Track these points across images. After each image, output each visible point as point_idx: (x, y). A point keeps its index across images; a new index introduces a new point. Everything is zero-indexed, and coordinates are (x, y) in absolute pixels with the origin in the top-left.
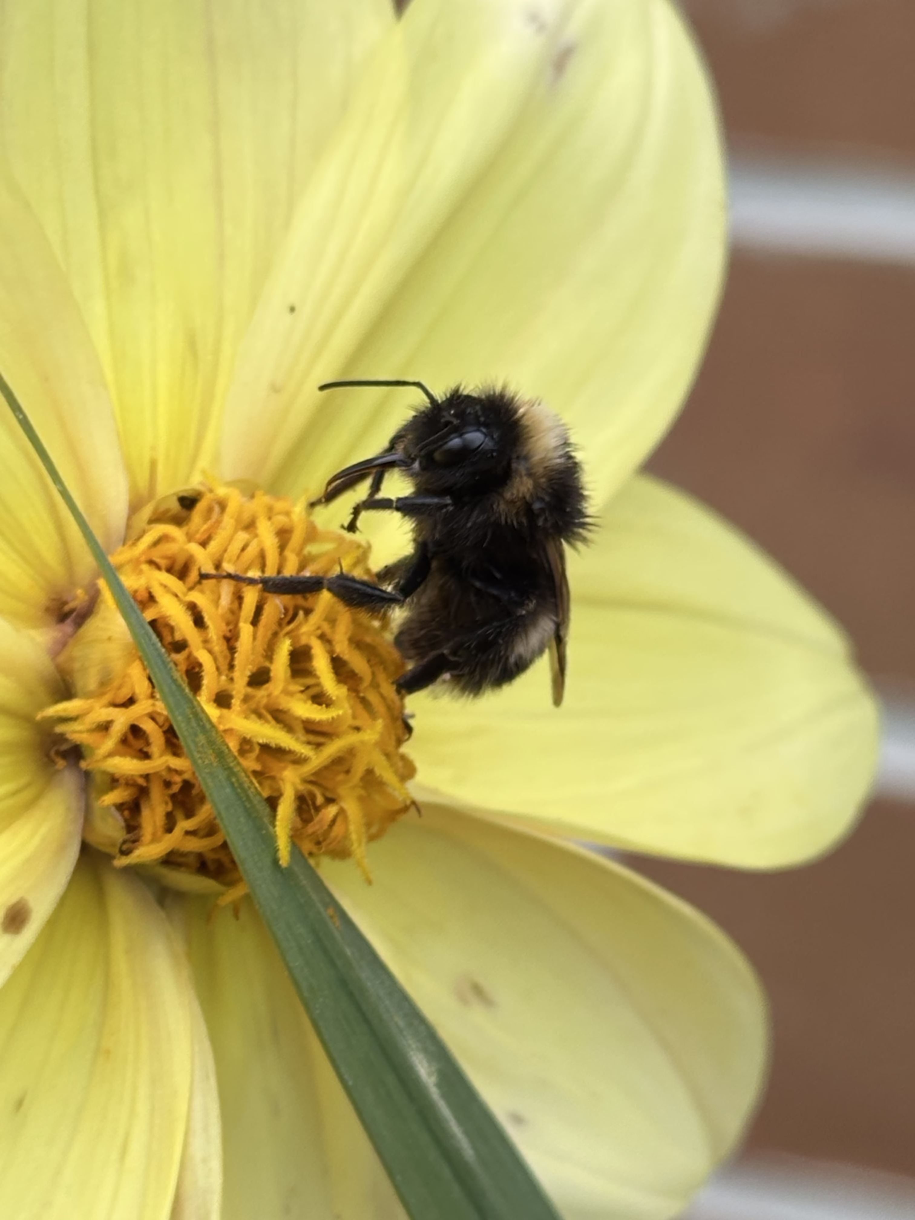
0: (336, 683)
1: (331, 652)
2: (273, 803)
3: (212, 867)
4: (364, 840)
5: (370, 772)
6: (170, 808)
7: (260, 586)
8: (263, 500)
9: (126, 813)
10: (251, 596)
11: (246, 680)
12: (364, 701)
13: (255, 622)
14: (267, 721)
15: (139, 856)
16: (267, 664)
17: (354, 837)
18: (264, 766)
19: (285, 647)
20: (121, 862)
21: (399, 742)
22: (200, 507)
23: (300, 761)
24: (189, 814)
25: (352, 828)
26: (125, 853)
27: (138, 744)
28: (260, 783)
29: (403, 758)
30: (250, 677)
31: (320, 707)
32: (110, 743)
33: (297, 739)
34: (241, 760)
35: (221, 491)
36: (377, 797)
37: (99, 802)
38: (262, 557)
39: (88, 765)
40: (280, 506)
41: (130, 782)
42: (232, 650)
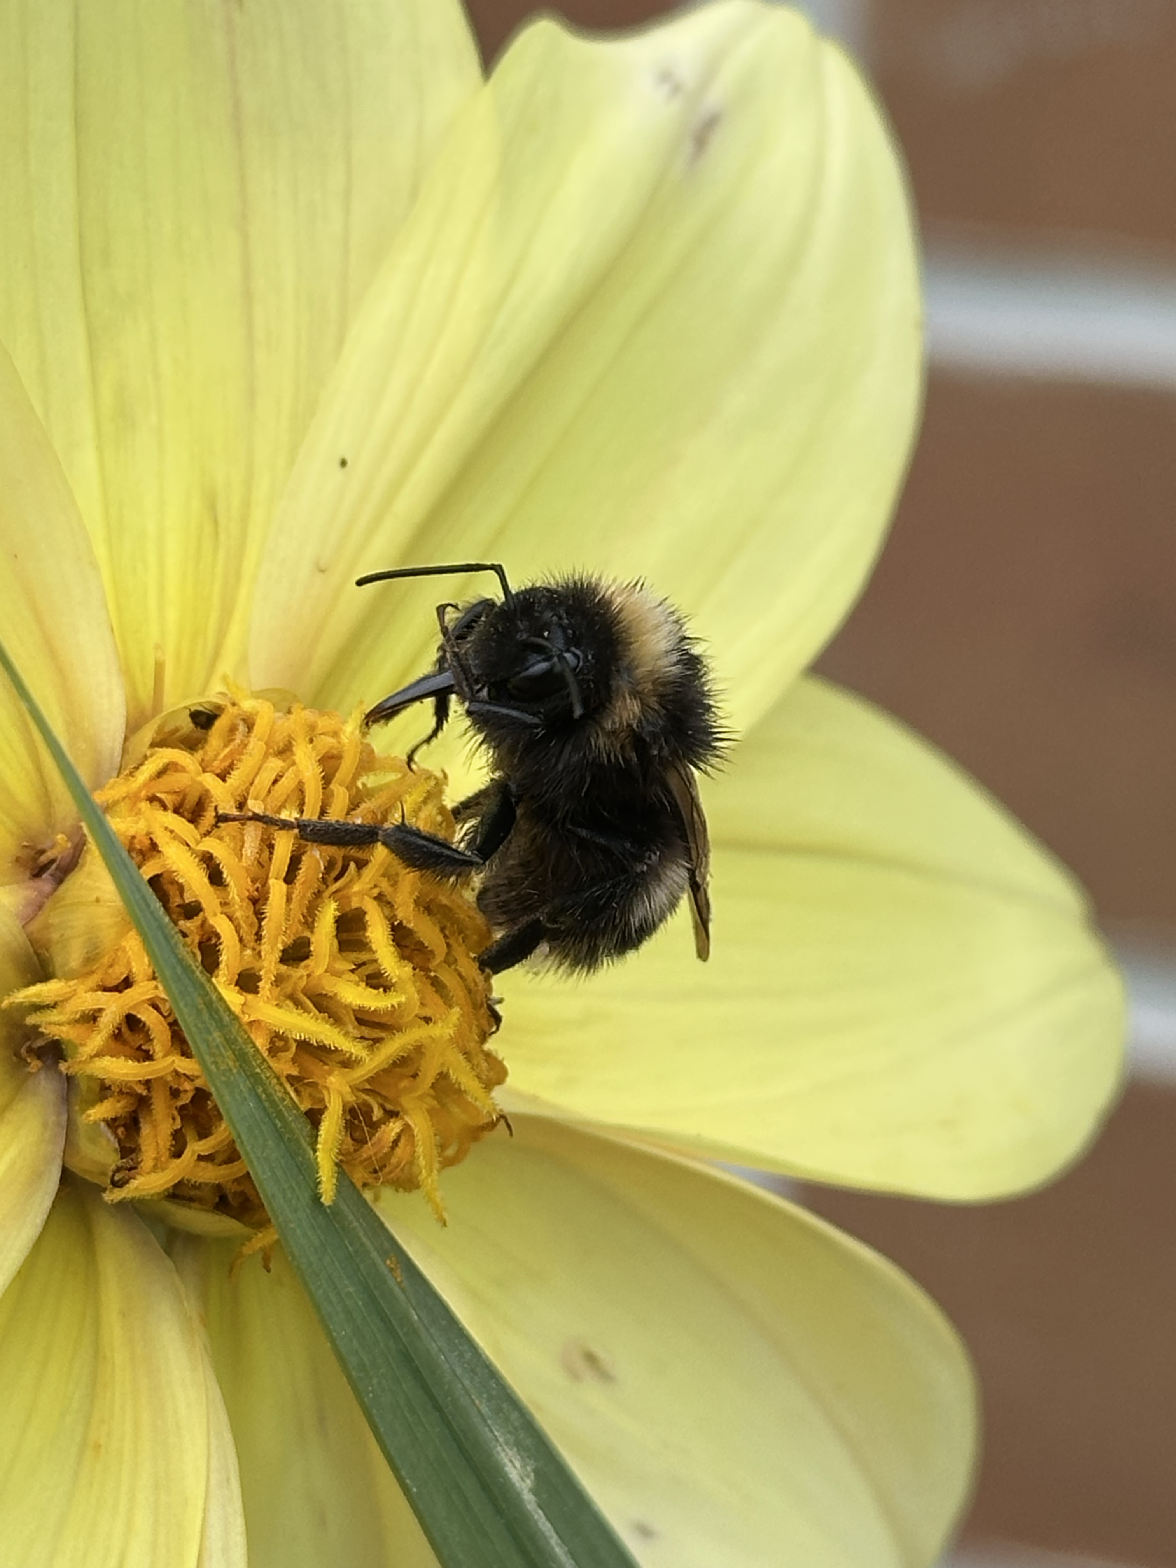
0: (398, 959)
1: (391, 919)
2: (314, 1117)
3: (234, 1202)
4: (437, 1165)
5: (443, 1076)
6: (178, 1124)
7: (296, 831)
8: (303, 715)
9: (120, 1131)
10: (284, 844)
11: (278, 955)
12: (436, 983)
13: (290, 878)
14: (306, 1010)
15: (136, 1188)
16: (307, 934)
17: (422, 1162)
18: (302, 1068)
19: (329, 913)
20: (113, 1196)
21: (484, 1037)
22: (220, 724)
23: (348, 1063)
24: (203, 1134)
25: (420, 1150)
26: (118, 1184)
27: (137, 1040)
28: (297, 1091)
29: (488, 1056)
30: (283, 951)
31: (376, 992)
32: (98, 1039)
33: (346, 1034)
34: (272, 1063)
35: (248, 705)
36: (455, 1110)
37: (84, 1116)
38: (300, 790)
39: (68, 1068)
40: (323, 723)
41: (125, 1092)
42: (259, 915)
